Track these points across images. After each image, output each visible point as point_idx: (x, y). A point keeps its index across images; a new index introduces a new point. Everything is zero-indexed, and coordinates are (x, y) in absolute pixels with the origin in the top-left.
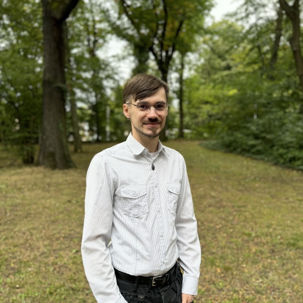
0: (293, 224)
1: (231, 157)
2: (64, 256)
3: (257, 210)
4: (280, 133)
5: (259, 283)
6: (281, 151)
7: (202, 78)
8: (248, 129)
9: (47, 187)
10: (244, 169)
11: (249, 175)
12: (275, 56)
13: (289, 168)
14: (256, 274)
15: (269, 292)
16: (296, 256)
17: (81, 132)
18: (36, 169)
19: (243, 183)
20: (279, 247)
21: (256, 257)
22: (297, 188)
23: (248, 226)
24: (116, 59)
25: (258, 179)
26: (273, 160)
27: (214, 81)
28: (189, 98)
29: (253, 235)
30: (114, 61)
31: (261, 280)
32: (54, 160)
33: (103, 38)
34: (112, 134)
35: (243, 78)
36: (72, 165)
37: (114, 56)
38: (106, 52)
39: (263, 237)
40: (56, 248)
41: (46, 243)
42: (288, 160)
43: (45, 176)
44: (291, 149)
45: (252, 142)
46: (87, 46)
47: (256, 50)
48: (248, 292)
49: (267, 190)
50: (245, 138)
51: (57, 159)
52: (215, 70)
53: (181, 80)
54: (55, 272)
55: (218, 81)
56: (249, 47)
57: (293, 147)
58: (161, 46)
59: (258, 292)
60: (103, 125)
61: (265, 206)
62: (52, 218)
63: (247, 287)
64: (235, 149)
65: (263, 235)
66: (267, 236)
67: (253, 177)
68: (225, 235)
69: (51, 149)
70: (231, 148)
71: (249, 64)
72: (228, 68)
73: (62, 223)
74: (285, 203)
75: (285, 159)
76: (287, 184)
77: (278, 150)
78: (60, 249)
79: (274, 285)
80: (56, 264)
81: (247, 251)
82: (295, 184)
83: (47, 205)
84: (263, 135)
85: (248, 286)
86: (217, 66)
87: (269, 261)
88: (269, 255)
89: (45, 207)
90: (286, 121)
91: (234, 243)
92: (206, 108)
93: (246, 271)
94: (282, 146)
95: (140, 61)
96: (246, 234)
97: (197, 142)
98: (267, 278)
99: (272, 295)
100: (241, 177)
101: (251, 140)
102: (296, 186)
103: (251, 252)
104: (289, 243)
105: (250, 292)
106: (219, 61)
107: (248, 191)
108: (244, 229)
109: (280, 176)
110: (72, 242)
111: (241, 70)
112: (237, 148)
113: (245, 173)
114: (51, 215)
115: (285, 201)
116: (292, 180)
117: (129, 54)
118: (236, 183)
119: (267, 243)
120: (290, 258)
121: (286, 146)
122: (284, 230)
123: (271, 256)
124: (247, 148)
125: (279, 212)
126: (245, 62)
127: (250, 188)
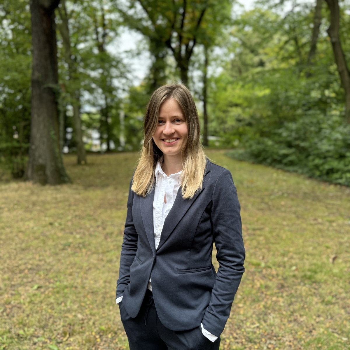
0: (315, 252)
1: (260, 169)
2: (22, 293)
3: (274, 234)
4: (316, 140)
5: (254, 328)
6: (317, 161)
8: (280, 135)
9: (31, 206)
10: (272, 183)
11: (276, 191)
12: (314, 48)
13: (325, 181)
14: (254, 316)
15: (263, 340)
16: (310, 293)
18: (23, 184)
19: (266, 200)
20: (291, 280)
21: (259, 294)
22: (330, 206)
23: (259, 253)
24: (130, 55)
25: (286, 195)
26: (307, 172)
27: (244, 79)
28: (215, 99)
29: (263, 265)
30: (126, 57)
31: (257, 325)
32: (45, 174)
33: (114, 30)
35: (277, 75)
36: (66, 179)
37: (126, 52)
38: (118, 46)
39: (273, 268)
40: (16, 283)
41: (6, 276)
42: (324, 172)
43: (32, 193)
44: (329, 159)
45: (285, 151)
46: (95, 40)
47: (292, 42)
48: (237, 341)
49: (293, 209)
50: (276, 146)
51: (48, 172)
52: (246, 66)
53: (205, 80)
54: (5, 314)
55: (248, 79)
56: (285, 38)
57: (331, 157)
58: (180, 38)
59: (250, 341)
61: (287, 228)
62: (24, 245)
63: (237, 334)
64: (265, 160)
65: (274, 265)
66: (279, 266)
67: (280, 193)
69: (41, 161)
70: (261, 159)
71: (284, 59)
72: (262, 64)
73: (34, 251)
74: (311, 225)
75: (321, 171)
76: (320, 201)
77: (313, 160)
78: (20, 285)
79: (272, 331)
80: (10, 303)
81: (250, 286)
82: (329, 201)
83: (23, 229)
84: (297, 142)
85: (238, 332)
86: (249, 61)
87: (274, 299)
88: (276, 290)
89: (20, 232)
90: (324, 126)
92: (236, 112)
93: (242, 312)
94: (318, 156)
95: (157, 57)
96: (253, 264)
97: (222, 152)
98: (265, 321)
99: (267, 345)
100: (266, 193)
101: (284, 149)
102: (329, 204)
103: (255, 287)
104: (305, 276)
105: (239, 341)
106: (251, 55)
107: (270, 209)
108: (253, 257)
109: (313, 192)
110: (37, 276)
111: (276, 67)
112: (268, 158)
113: (272, 188)
114: (23, 241)
115: (312, 222)
116: (326, 197)
117: (144, 48)
118: (259, 200)
119: (278, 275)
120: (301, 296)
121: (322, 156)
122: (302, 259)
123: (279, 293)
124: (279, 158)
125: (302, 236)
126: (280, 57)
127: (274, 207)
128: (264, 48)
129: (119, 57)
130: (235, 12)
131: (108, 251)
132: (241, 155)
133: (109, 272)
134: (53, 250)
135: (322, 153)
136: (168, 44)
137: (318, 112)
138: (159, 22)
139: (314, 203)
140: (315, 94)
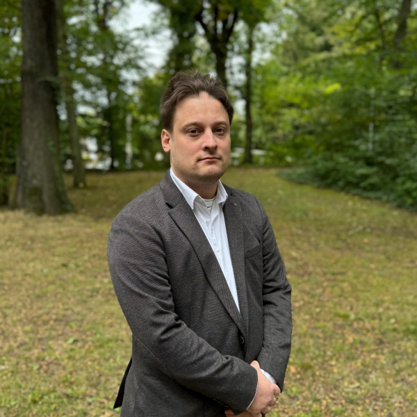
1: (329, 195)
2: (55, 347)
3: (361, 279)
4: (408, 156)
5: (354, 388)
6: (409, 185)
7: (284, 64)
8: (356, 148)
9: (29, 243)
10: (348, 215)
11: (354, 224)
12: (403, 27)
14: (351, 375)
15: (367, 401)
17: (85, 155)
19: (343, 236)
20: (390, 335)
21: (353, 351)
23: (345, 303)
25: (368, 230)
26: (394, 200)
27: (303, 69)
28: (262, 97)
29: (352, 316)
30: (138, 37)
31: (357, 384)
32: (41, 200)
34: (135, 157)
35: (350, 64)
36: (69, 207)
37: (138, 29)
38: (126, 22)
39: (366, 321)
40: (43, 336)
41: (28, 328)
43: (26, 226)
45: (362, 170)
46: (93, 12)
47: (372, 17)
48: (335, 402)
49: (381, 248)
50: (351, 163)
51: (46, 198)
52: (305, 50)
53: (247, 68)
54: (42, 371)
55: (309, 70)
56: (360, 13)
58: (215, 11)
59: (351, 402)
60: (121, 142)
61: (376, 273)
62: (37, 291)
63: (334, 394)
64: (335, 182)
65: (367, 317)
66: (374, 318)
67: (361, 228)
68: (307, 317)
69: (35, 182)
70: (329, 181)
71: (359, 42)
72: (327, 47)
73: (53, 298)
74: (408, 268)
75: (414, 198)
77: (403, 183)
78: (50, 338)
79: (377, 391)
80: (43, 359)
81: (340, 341)
83: (29, 272)
84: (380, 159)
85: (336, 392)
86: (309, 44)
87: (373, 356)
88: (373, 347)
89: (26, 275)
91: (321, 330)
92: (290, 115)
93: (335, 370)
94: (411, 177)
95: (180, 36)
96: (340, 316)
97: (273, 171)
98: (367, 381)
99: (372, 406)
100: (341, 227)
101: (361, 167)
103: (347, 342)
104: (408, 330)
105: (338, 402)
106: (312, 35)
107: (350, 249)
108: (338, 307)
109: (405, 226)
110: (68, 328)
111: (347, 51)
112: (339, 180)
113: (349, 220)
114: (35, 287)
115: (409, 265)
117: (162, 25)
118: (333, 237)
119: (373, 329)
120: (406, 352)
122: (402, 310)
123: (377, 349)
124: (355, 180)
125: (397, 282)
126: (354, 39)
127: (354, 245)
128: (330, 26)
129: (127, 37)
132: (301, 175)
134: (78, 297)
136: (199, 18)
139: (408, 240)
140: (404, 92)
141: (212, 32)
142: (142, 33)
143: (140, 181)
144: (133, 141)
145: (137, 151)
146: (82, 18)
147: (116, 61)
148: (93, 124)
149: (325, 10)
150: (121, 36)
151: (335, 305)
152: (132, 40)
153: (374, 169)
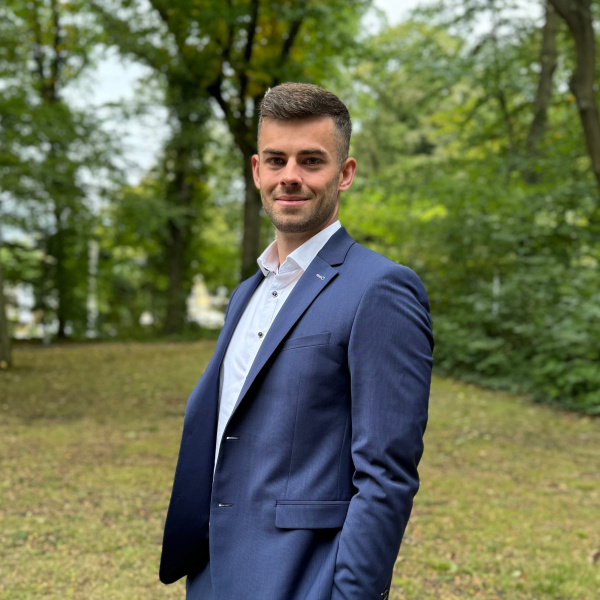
0: (556, 544)
3: (471, 512)
4: (549, 320)
6: (551, 366)
8: (469, 308)
10: (457, 414)
11: (466, 428)
12: (541, 117)
13: (571, 410)
17: (11, 313)
19: (448, 447)
20: (512, 595)
22: (582, 460)
23: (443, 548)
25: (487, 437)
26: (530, 391)
27: (386, 182)
29: (454, 568)
30: (112, 118)
33: (82, 53)
34: (103, 318)
35: (461, 175)
37: (111, 105)
38: (90, 91)
39: (475, 574)
42: (568, 389)
45: (480, 344)
46: (33, 73)
47: (494, 102)
49: (506, 465)
50: (462, 332)
52: (389, 151)
55: (396, 183)
56: (478, 93)
57: (580, 357)
58: (242, 82)
60: (78, 292)
61: (495, 502)
65: (476, 569)
66: (487, 571)
67: (476, 433)
71: (475, 141)
72: (425, 148)
74: (546, 494)
75: (561, 388)
76: (561, 449)
77: (544, 363)
82: (579, 450)
84: (507, 325)
86: (396, 142)
90: (564, 289)
91: (401, 590)
94: (554, 355)
95: (184, 120)
96: (434, 567)
100: (445, 433)
101: (478, 338)
102: (582, 455)
104: (540, 586)
106: (401, 127)
107: (457, 466)
108: (432, 555)
109: (545, 431)
111: (456, 155)
112: (443, 359)
113: (457, 422)
115: (548, 490)
116: (574, 441)
117: (154, 99)
119: (485, 585)
121: (563, 355)
122: (531, 557)
124: (468, 360)
125: (528, 515)
126: (465, 136)
127: (464, 460)
128: (430, 113)
129: (92, 116)
130: (364, 29)
131: (119, 548)
133: (132, 586)
135: (563, 349)
136: (215, 91)
137: (552, 260)
138: (192, 41)
139: (548, 453)
140: (545, 221)
141: (237, 115)
142: (118, 111)
143: (111, 359)
144: (99, 290)
145: (105, 308)
146: (15, 82)
147: (72, 156)
148: (26, 260)
149: (420, 88)
150: (82, 115)
151: (428, 551)
152: (101, 121)
153: (497, 342)
